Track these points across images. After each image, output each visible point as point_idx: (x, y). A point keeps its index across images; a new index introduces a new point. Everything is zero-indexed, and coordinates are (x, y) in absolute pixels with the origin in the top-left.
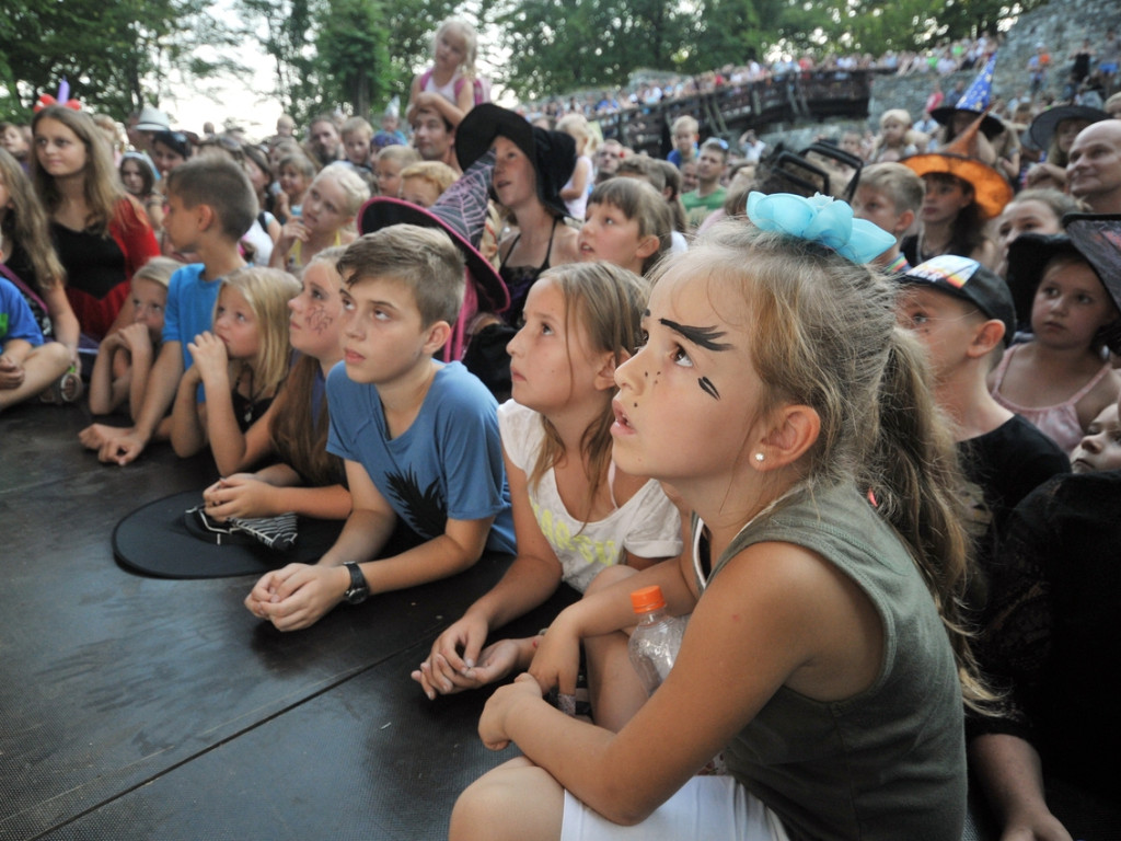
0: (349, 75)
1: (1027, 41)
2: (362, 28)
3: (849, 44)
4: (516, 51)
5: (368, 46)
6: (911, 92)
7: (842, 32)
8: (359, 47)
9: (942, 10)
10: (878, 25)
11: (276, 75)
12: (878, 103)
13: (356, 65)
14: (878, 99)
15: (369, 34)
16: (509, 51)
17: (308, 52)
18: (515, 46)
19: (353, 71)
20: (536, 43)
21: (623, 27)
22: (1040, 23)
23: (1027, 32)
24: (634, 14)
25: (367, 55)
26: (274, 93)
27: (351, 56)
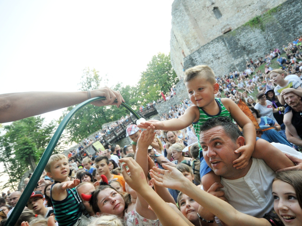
0: (26, 158)
1: (180, 88)
2: (27, 145)
3: (146, 101)
4: (71, 132)
5: (30, 149)
6: (164, 105)
7: (144, 99)
8: (28, 150)
9: (160, 89)
10: (150, 96)
11: (5, 166)
12: (159, 110)
13: (28, 154)
14: (158, 109)
15: (29, 146)
16: (70, 133)
17: (13, 157)
18: (71, 131)
19: (27, 156)
20: (76, 129)
21: (95, 117)
22: (180, 85)
23: (179, 87)
24: (97, 114)
25: (30, 151)
26: (5, 172)
27: (26, 153)
